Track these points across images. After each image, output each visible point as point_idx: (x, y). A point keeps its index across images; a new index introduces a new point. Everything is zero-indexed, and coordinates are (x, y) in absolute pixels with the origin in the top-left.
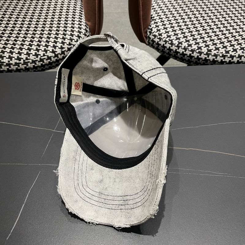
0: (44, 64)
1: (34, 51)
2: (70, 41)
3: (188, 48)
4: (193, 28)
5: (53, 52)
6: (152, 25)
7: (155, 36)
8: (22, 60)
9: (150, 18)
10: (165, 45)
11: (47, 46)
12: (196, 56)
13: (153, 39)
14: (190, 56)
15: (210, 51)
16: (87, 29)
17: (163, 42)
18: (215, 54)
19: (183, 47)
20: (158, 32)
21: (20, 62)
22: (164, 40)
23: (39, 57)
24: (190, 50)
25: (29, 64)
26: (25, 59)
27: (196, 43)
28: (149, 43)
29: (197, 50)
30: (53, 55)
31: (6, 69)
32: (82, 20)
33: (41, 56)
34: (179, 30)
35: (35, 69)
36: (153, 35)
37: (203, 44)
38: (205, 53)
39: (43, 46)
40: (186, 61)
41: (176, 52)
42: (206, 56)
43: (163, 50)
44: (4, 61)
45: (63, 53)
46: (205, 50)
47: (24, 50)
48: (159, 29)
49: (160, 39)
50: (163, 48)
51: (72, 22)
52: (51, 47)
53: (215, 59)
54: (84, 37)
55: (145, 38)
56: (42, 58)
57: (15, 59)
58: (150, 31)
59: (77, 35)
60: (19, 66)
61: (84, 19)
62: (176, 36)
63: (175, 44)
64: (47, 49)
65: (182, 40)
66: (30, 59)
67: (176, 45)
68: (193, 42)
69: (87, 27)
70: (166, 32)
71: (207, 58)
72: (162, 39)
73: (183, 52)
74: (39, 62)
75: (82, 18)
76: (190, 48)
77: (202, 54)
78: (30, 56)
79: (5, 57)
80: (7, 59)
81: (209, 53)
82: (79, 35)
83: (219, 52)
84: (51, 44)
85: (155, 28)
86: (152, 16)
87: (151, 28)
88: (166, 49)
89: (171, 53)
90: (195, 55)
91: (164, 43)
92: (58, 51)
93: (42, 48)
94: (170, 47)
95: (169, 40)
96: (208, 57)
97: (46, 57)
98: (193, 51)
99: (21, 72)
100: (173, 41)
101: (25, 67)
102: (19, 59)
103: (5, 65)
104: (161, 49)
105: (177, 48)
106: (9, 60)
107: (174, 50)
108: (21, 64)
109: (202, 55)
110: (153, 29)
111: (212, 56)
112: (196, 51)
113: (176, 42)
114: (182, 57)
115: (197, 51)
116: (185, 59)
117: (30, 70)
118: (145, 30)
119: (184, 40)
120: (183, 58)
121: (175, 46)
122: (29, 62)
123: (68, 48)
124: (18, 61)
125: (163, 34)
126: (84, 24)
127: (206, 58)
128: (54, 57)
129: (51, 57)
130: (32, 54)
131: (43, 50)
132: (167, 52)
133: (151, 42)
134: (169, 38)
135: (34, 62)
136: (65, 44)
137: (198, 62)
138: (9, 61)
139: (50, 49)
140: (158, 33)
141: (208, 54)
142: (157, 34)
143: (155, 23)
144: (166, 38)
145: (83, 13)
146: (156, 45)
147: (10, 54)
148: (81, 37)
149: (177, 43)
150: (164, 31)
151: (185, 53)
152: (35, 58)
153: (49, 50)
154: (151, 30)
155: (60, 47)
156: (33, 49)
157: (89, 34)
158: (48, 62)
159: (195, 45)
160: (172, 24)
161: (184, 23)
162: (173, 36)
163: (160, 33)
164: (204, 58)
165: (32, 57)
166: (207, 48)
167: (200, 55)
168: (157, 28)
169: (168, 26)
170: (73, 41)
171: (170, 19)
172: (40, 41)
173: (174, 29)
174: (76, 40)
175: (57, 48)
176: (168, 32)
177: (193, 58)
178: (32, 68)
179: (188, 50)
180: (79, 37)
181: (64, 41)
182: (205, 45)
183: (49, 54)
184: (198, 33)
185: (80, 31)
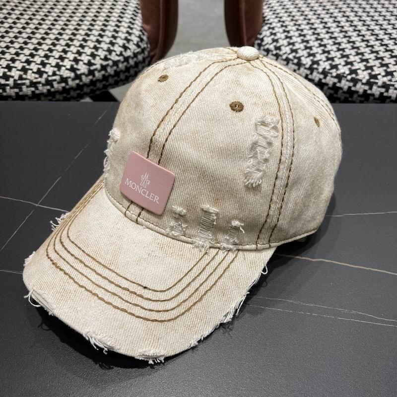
0: (52, 90)
1: (37, 66)
2: (107, 53)
3: (331, 71)
4: (342, 38)
5: (72, 69)
6: (264, 33)
7: (268, 51)
8: (11, 80)
9: (262, 21)
11: (62, 58)
12: (346, 88)
14: (335, 88)
15: (375, 77)
16: (142, 36)
18: (384, 83)
19: (320, 70)
20: (275, 44)
21: (7, 82)
22: (284, 57)
23: (45, 76)
24: (334, 74)
25: (24, 88)
27: (347, 63)
29: (348, 75)
30: (72, 75)
32: (136, 22)
33: (49, 76)
34: (314, 41)
37: (360, 64)
38: (364, 81)
39: (55, 58)
42: (367, 88)
45: (91, 72)
46: (364, 76)
47: (18, 62)
48: (276, 38)
49: (277, 56)
51: (117, 23)
52: (70, 60)
53: (385, 94)
56: (50, 78)
58: (259, 42)
59: (121, 45)
60: (4, 90)
61: (141, 21)
63: (304, 65)
64: (61, 63)
65: (318, 57)
66: (26, 79)
67: (307, 66)
68: (342, 61)
69: (143, 34)
70: (289, 44)
71: (369, 92)
72: (281, 56)
73: (320, 79)
74: (43, 85)
75: (138, 18)
76: (334, 72)
77: (357, 82)
78: (28, 74)
81: (372, 80)
82: (127, 45)
83: (394, 80)
84: (71, 56)
85: (268, 37)
87: (261, 37)
90: (345, 84)
92: (83, 68)
93: (53, 61)
95: (295, 57)
96: (371, 89)
97: (57, 78)
98: (339, 77)
100: (303, 58)
101: (17, 94)
102: (6, 77)
105: (308, 72)
108: (8, 87)
109: (359, 86)
110: (265, 39)
111: (379, 87)
112: (346, 77)
113: (307, 61)
115: (349, 77)
117: (27, 100)
118: (251, 42)
119: (323, 57)
121: (305, 68)
122: (24, 84)
123: (102, 65)
124: (3, 82)
125: (283, 48)
126: (139, 28)
127: (365, 91)
128: (73, 80)
129: (67, 78)
130: (31, 70)
131: (54, 64)
134: (294, 54)
135: (33, 84)
136: (98, 58)
137: (350, 99)
139: (67, 64)
140: (275, 46)
141: (369, 84)
142: (272, 47)
144: (289, 54)
145: (140, 11)
148: (130, 49)
149: (310, 63)
150: (285, 42)
151: (323, 81)
152: (36, 78)
153: (65, 66)
154: (262, 40)
155: (86, 62)
156: (34, 62)
157: (145, 46)
158: (60, 88)
159: (344, 66)
160: (302, 30)
161: (326, 30)
162: (303, 50)
163: (278, 45)
164: (361, 91)
165: (31, 76)
166: (369, 71)
167: (355, 85)
168: (273, 37)
169: (294, 33)
170: (114, 53)
171: (299, 22)
172: (50, 50)
173: (305, 39)
174: (118, 53)
175: (81, 63)
176: (293, 44)
177: (341, 91)
178: (31, 96)
179: (329, 75)
180: (125, 48)
181: (96, 53)
182: (365, 66)
183: (64, 72)
184: (352, 46)
185: (129, 38)
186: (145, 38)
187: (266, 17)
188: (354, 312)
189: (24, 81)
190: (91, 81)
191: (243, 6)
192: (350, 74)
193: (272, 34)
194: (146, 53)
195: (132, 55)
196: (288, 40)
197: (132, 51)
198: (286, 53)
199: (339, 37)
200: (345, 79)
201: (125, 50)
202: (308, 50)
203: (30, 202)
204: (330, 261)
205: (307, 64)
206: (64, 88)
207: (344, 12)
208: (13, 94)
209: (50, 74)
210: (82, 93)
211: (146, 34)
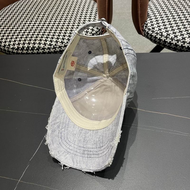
1: (61, 40)
3: (174, 38)
4: (180, 23)
6: (148, 21)
7: (149, 29)
8: (52, 46)
9: (147, 16)
10: (156, 36)
12: (180, 45)
13: (148, 31)
14: (176, 45)
17: (155, 34)
19: (170, 38)
21: (51, 47)
22: (156, 32)
23: (64, 43)
24: (176, 40)
25: (57, 48)
26: (54, 45)
27: (181, 35)
28: (145, 35)
31: (42, 52)
33: (65, 43)
34: (168, 25)
35: (60, 52)
36: (148, 29)
37: (187, 35)
38: (188, 42)
39: (67, 36)
40: (173, 49)
41: (165, 42)
42: (189, 45)
43: (154, 40)
44: (41, 46)
46: (188, 40)
47: (54, 39)
48: (153, 24)
49: (153, 31)
50: (155, 39)
51: (89, 19)
54: (96, 30)
55: (142, 31)
56: (66, 44)
57: (48, 45)
58: (146, 25)
59: (91, 29)
60: (50, 50)
61: (98, 17)
62: (166, 29)
64: (69, 38)
65: (170, 32)
66: (57, 45)
68: (179, 34)
70: (158, 26)
72: (155, 32)
73: (170, 41)
74: (63, 47)
75: (97, 16)
78: (58, 43)
79: (42, 43)
80: (43, 45)
82: (93, 29)
85: (150, 23)
86: (149, 15)
87: (147, 23)
88: (157, 39)
89: (161, 43)
90: (180, 44)
94: (160, 38)
95: (160, 32)
98: (178, 41)
99: (51, 54)
100: (163, 33)
101: (54, 51)
102: (50, 45)
103: (41, 49)
104: (153, 39)
105: (165, 39)
106: (44, 45)
107: (163, 40)
108: (51, 49)
109: (186, 44)
110: (148, 24)
112: (181, 41)
116: (172, 47)
117: (58, 53)
118: (142, 25)
119: (172, 32)
120: (170, 46)
121: (164, 37)
122: (57, 47)
124: (49, 47)
125: (155, 28)
130: (59, 41)
131: (67, 39)
132: (158, 42)
133: (146, 34)
135: (60, 47)
137: (182, 49)
138: (44, 47)
140: (152, 27)
143: (150, 19)
144: (158, 31)
145: (97, 13)
146: (150, 36)
147: (45, 42)
148: (94, 30)
149: (166, 35)
150: (156, 26)
151: (171, 42)
152: (61, 45)
154: (147, 25)
160: (164, 20)
161: (174, 19)
164: (187, 46)
167: (184, 44)
169: (160, 22)
171: (163, 16)
172: (65, 33)
173: (165, 24)
174: (90, 32)
176: (160, 26)
179: (174, 40)
180: (93, 30)
184: (184, 27)
187: (149, 14)
189: (57, 46)
191: (139, 12)
192: (182, 39)
194: (100, 31)
195: (95, 33)
197: (95, 31)
198: (156, 30)
201: (93, 31)
208: (53, 51)
209: (66, 43)
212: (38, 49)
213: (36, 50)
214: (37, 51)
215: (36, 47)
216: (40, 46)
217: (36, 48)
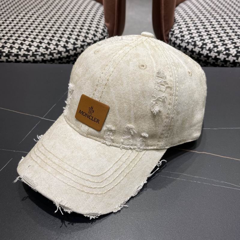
0: (53, 58)
1: (45, 45)
2: (84, 38)
3: (214, 49)
5: (65, 47)
6: (175, 28)
7: (177, 38)
8: (31, 52)
9: (174, 21)
10: (187, 47)
12: (222, 59)
13: (174, 41)
14: (216, 59)
15: (239, 52)
16: (104, 30)
17: (185, 44)
19: (207, 48)
20: (181, 34)
21: (29, 53)
22: (186, 41)
23: (49, 50)
24: (216, 51)
25: (38, 57)
27: (223, 45)
30: (64, 50)
31: (14, 60)
32: (102, 22)
33: (51, 50)
34: (204, 32)
36: (174, 37)
37: (231, 45)
38: (234, 55)
41: (200, 54)
42: (235, 58)
45: (75, 49)
46: (233, 52)
47: (35, 42)
48: (182, 30)
49: (182, 40)
50: (185, 51)
51: (91, 22)
52: (64, 42)
55: (166, 41)
56: (52, 52)
57: (24, 50)
58: (172, 33)
59: (92, 34)
60: (27, 58)
63: (198, 45)
64: (58, 43)
65: (206, 41)
66: (39, 52)
67: (200, 46)
68: (221, 43)
69: (105, 28)
70: (189, 34)
71: (236, 61)
72: (184, 40)
73: (207, 54)
74: (48, 55)
76: (216, 50)
77: (229, 55)
78: (40, 49)
79: (15, 47)
80: (16, 50)
81: (238, 54)
84: (64, 39)
85: (177, 30)
87: (173, 30)
88: (188, 51)
89: (194, 56)
90: (222, 57)
91: (187, 44)
92: (70, 46)
93: (54, 42)
94: (192, 49)
95: (192, 41)
96: (237, 59)
97: (56, 51)
98: (219, 52)
100: (197, 42)
101: (34, 60)
102: (28, 50)
103: (13, 55)
105: (200, 50)
106: (18, 50)
107: (197, 51)
108: (29, 56)
109: (230, 57)
112: (223, 52)
113: (200, 44)
114: (205, 60)
115: (224, 53)
116: (210, 63)
119: (209, 41)
120: (208, 61)
121: (199, 47)
122: (38, 54)
123: (81, 45)
124: (26, 53)
125: (185, 36)
126: (103, 25)
127: (234, 61)
128: (65, 52)
129: (61, 52)
130: (42, 47)
131: (54, 44)
132: (189, 55)
134: (192, 39)
135: (43, 55)
136: (79, 41)
137: (225, 65)
139: (62, 44)
141: (237, 56)
142: (179, 36)
145: (104, 16)
147: (20, 45)
148: (97, 36)
150: (187, 33)
151: (209, 55)
152: (44, 51)
153: (60, 45)
154: (174, 32)
155: (72, 43)
156: (44, 42)
157: (106, 35)
158: (57, 57)
159: (222, 46)
160: (197, 26)
161: (212, 26)
162: (197, 37)
163: (183, 34)
164: (232, 61)
165: (42, 50)
166: (237, 49)
167: (228, 57)
168: (180, 30)
169: (192, 28)
170: (88, 39)
171: (196, 22)
172: (53, 36)
173: (199, 31)
174: (91, 38)
175: (69, 43)
176: (192, 34)
177: (219, 61)
178: (41, 61)
179: (213, 51)
180: (95, 35)
181: (78, 38)
182: (234, 46)
183: (60, 48)
184: (227, 35)
185: (97, 30)
186: (106, 30)
187: (176, 19)
188: (222, 182)
189: (38, 53)
190: (75, 53)
191: (163, 12)
192: (225, 51)
193: (179, 28)
195: (98, 40)
196: (189, 31)
197: (99, 37)
198: (187, 39)
199: (219, 30)
200: (222, 53)
202: (200, 37)
203: (39, 117)
204: (209, 153)
205: (199, 45)
206: (59, 57)
207: (223, 16)
209: (52, 49)
210: (69, 60)
211: (107, 28)
212: (8, 55)
213: (4, 57)
214: (7, 58)
215: (4, 52)
216: (11, 51)
217: (4, 54)
